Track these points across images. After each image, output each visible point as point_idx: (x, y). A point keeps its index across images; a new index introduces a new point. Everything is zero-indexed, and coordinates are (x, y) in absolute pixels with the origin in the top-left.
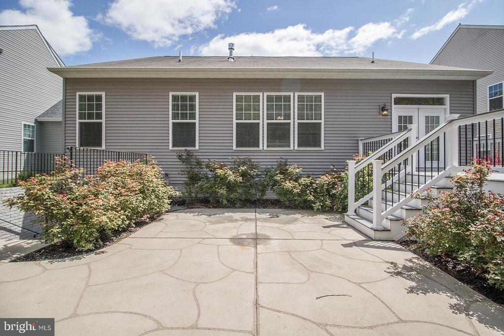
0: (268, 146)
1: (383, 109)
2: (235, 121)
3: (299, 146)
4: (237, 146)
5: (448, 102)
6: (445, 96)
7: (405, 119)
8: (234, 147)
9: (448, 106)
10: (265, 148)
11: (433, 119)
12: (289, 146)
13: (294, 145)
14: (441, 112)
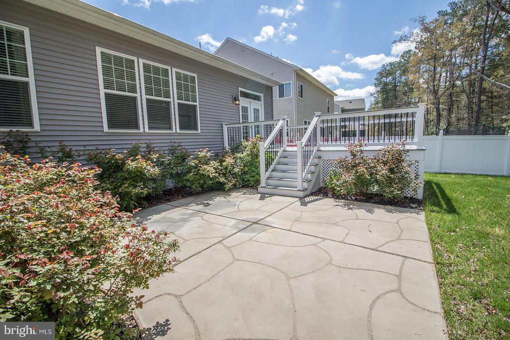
0: (150, 128)
1: (236, 100)
2: (102, 91)
3: (181, 128)
4: (109, 127)
5: (262, 99)
6: (262, 95)
7: (245, 109)
8: (106, 129)
9: (262, 102)
10: (147, 130)
11: (256, 111)
12: (170, 128)
13: (176, 127)
14: (260, 105)
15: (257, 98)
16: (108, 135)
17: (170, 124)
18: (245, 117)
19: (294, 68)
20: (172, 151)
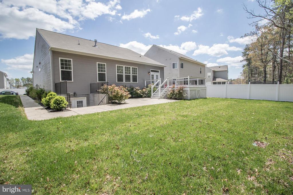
1: (149, 73)
2: (117, 74)
3: (133, 82)
4: (118, 81)
5: (159, 72)
6: (159, 70)
7: (153, 75)
8: (117, 82)
9: (159, 73)
10: (125, 82)
11: (157, 76)
12: (130, 82)
13: (131, 81)
14: (159, 74)
15: (158, 72)
16: (118, 83)
17: (130, 80)
18: (153, 78)
19: (179, 57)
20: (130, 87)
